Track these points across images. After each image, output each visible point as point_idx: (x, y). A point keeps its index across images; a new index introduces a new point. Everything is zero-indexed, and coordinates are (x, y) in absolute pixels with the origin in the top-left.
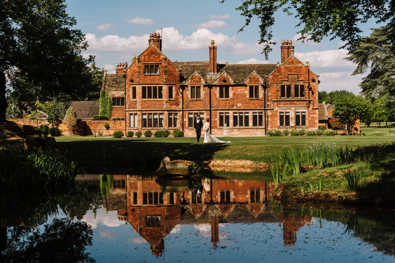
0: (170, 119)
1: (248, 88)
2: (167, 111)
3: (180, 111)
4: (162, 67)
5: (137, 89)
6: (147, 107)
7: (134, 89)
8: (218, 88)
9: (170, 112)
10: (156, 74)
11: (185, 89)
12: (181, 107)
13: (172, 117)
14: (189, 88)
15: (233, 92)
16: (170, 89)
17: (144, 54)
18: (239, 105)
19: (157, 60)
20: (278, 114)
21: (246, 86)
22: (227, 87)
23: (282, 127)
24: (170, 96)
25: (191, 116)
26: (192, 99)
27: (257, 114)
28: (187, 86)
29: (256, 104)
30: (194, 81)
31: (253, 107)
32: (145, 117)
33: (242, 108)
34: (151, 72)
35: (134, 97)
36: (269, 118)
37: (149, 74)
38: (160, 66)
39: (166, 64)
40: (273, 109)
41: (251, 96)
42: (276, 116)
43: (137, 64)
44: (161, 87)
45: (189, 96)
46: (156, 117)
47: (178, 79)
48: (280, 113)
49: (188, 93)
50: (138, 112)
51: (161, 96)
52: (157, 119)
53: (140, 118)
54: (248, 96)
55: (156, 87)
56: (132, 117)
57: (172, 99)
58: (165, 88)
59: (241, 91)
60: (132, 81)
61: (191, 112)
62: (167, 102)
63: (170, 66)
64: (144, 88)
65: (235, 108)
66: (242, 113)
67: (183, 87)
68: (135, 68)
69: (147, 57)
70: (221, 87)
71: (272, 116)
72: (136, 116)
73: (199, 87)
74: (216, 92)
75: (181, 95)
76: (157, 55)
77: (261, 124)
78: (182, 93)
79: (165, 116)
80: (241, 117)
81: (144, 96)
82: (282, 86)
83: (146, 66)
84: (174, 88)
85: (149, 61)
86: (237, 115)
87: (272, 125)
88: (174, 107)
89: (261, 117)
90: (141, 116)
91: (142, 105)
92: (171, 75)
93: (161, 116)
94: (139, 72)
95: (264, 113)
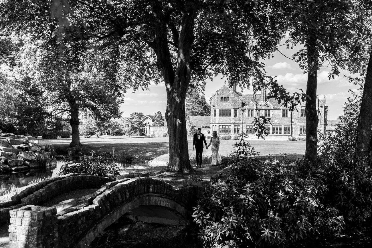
0: (235, 129)
1: (282, 111)
2: (233, 124)
3: (241, 124)
4: (230, 98)
5: (216, 111)
6: (222, 122)
7: (215, 111)
8: (264, 111)
9: (235, 125)
10: (227, 102)
11: (244, 111)
12: (242, 122)
13: (236, 127)
14: (247, 111)
15: (272, 113)
16: (236, 111)
17: (221, 90)
18: (276, 121)
19: (228, 94)
20: (299, 127)
21: (280, 109)
22: (269, 110)
23: (301, 135)
24: (236, 115)
25: (248, 127)
26: (248, 117)
27: (287, 127)
28: (245, 109)
29: (287, 121)
30: (250, 106)
31: (284, 122)
32: (221, 127)
33: (278, 123)
34: (224, 101)
35: (215, 115)
36: (293, 130)
37: (223, 102)
38: (230, 97)
39: (233, 96)
40: (296, 124)
41: (283, 116)
42: (298, 128)
43: (217, 96)
44: (230, 110)
45: (247, 115)
46: (227, 127)
47: (241, 105)
48: (300, 126)
49: (246, 113)
50: (217, 125)
51: (230, 116)
52: (227, 129)
53: (218, 128)
54: (281, 116)
55: (224, 110)
56: (214, 127)
57: (236, 117)
58: (232, 111)
59: (277, 113)
60: (214, 106)
61: (247, 125)
62: (233, 119)
63: (235, 97)
64: (220, 110)
65: (273, 123)
66: (278, 126)
67: (243, 110)
68: (216, 99)
69: (222, 92)
70: (266, 110)
71: (295, 128)
72: (216, 127)
73: (253, 110)
74: (262, 113)
75: (242, 115)
76: (228, 90)
77: (289, 133)
78: (243, 114)
79: (232, 127)
80: (277, 128)
81: (220, 115)
82: (301, 110)
83: (222, 97)
84: (238, 111)
85: (223, 94)
86: (275, 127)
87: (295, 133)
88: (237, 122)
89: (289, 128)
90: (218, 127)
91: (219, 120)
92: (236, 102)
93: (230, 127)
94: (218, 101)
95: (291, 126)
